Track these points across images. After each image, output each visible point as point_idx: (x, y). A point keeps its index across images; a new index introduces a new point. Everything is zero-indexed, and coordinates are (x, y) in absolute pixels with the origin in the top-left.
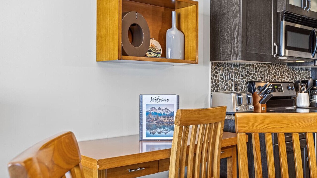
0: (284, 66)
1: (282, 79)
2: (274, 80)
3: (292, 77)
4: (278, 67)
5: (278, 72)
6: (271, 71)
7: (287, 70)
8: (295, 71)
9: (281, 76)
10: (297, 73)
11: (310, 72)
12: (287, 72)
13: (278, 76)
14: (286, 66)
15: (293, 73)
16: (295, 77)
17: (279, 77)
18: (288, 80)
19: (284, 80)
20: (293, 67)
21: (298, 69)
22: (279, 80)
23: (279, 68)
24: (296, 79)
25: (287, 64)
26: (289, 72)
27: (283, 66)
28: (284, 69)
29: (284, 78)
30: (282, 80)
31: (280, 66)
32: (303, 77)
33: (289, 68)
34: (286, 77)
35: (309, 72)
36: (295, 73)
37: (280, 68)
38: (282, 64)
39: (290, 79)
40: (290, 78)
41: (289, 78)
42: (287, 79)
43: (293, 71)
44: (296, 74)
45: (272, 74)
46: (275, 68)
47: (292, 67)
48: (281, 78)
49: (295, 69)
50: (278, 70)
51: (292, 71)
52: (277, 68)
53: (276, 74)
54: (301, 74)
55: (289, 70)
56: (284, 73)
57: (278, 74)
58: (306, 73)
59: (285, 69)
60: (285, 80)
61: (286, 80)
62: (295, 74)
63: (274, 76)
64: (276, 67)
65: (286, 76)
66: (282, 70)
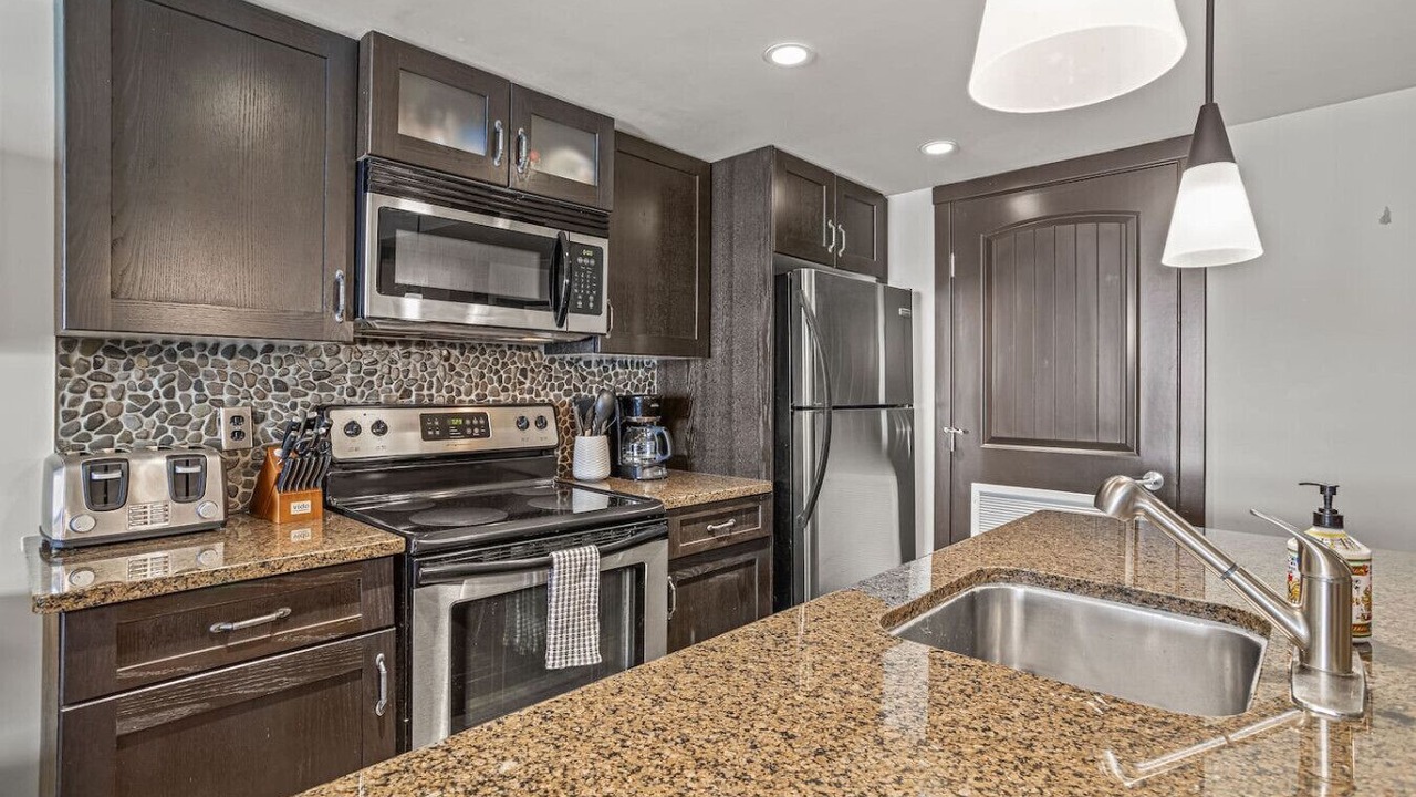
0: (529, 355)
1: (517, 393)
2: (473, 397)
3: (566, 387)
4: (497, 356)
5: (497, 371)
6: (457, 369)
7: (545, 367)
8: (583, 370)
9: (509, 386)
10: (593, 374)
11: (655, 372)
12: (544, 371)
13: (496, 385)
14: (540, 352)
15: (574, 373)
16: (581, 387)
17: (500, 389)
18: (547, 395)
19: (527, 397)
20: (575, 356)
21: (599, 362)
22: (502, 398)
23: (501, 361)
24: (590, 392)
25: (542, 349)
26: (553, 373)
27: (524, 354)
28: (528, 363)
29: (530, 391)
30: (519, 397)
31: (508, 353)
32: (621, 386)
33: (552, 361)
34: (540, 388)
35: (647, 370)
36: (585, 373)
37: (506, 360)
38: (519, 348)
39: (556, 392)
40: (559, 390)
41: (552, 389)
42: (542, 393)
43: (572, 370)
44: (590, 378)
45: (464, 380)
46: (482, 360)
47: (568, 357)
48: (514, 391)
49: (581, 363)
50: (499, 367)
51: (567, 368)
52: (491, 359)
53: (485, 380)
54: (613, 379)
55: (556, 365)
56: (529, 374)
57: (495, 378)
58: (636, 375)
59: (532, 363)
60: (533, 396)
61: (538, 395)
62: (584, 379)
63: (477, 385)
64: (486, 356)
65: (539, 383)
66: (518, 365)
